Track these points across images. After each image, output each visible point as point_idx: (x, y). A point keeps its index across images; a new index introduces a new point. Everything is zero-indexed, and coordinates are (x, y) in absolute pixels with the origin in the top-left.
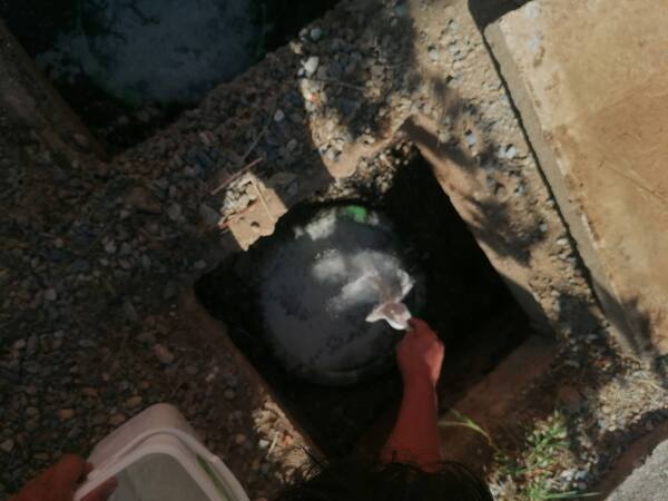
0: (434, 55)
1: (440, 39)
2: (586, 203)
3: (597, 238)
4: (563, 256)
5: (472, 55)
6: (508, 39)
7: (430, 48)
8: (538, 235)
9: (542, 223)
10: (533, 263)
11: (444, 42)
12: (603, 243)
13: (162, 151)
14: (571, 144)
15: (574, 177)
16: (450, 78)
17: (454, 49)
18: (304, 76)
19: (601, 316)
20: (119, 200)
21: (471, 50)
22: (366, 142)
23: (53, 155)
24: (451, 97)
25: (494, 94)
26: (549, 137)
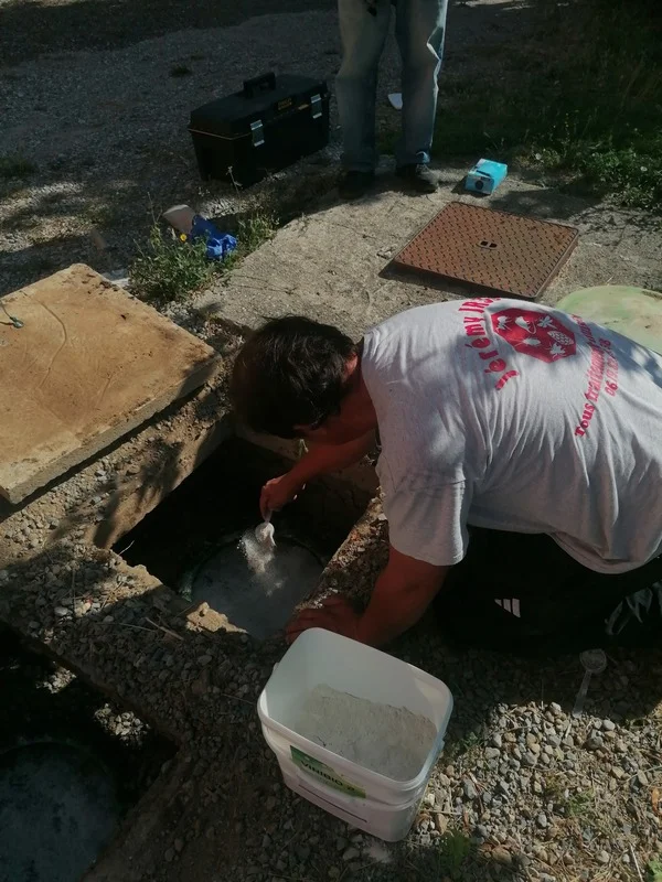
0: (35, 543)
1: (21, 543)
2: (127, 410)
3: (148, 399)
4: (169, 424)
5: (31, 516)
6: (20, 481)
7: (30, 547)
8: (159, 443)
9: (149, 442)
10: (179, 440)
11: (24, 539)
12: (150, 396)
13: (159, 695)
14: (88, 428)
15: (110, 421)
16: (52, 527)
17: (28, 530)
18: (73, 615)
19: (204, 391)
20: (205, 698)
21: (28, 518)
22: (116, 564)
23: (185, 781)
24: (66, 523)
25: (59, 495)
26: (86, 443)
